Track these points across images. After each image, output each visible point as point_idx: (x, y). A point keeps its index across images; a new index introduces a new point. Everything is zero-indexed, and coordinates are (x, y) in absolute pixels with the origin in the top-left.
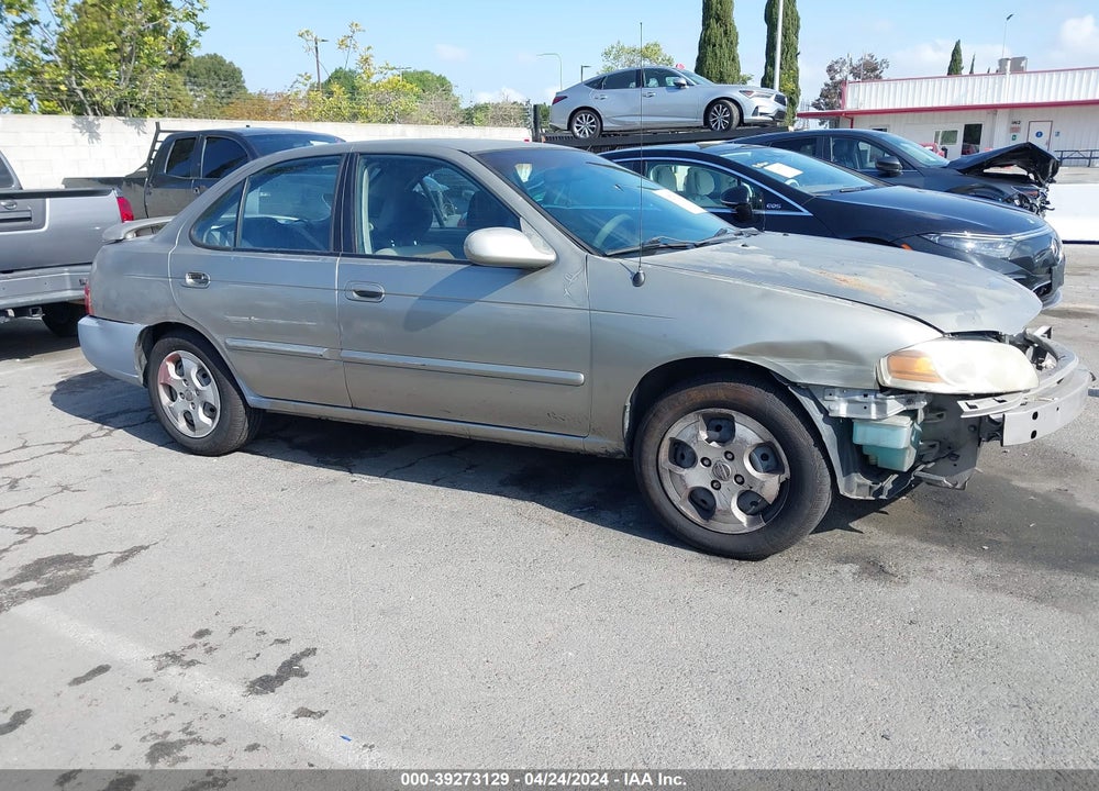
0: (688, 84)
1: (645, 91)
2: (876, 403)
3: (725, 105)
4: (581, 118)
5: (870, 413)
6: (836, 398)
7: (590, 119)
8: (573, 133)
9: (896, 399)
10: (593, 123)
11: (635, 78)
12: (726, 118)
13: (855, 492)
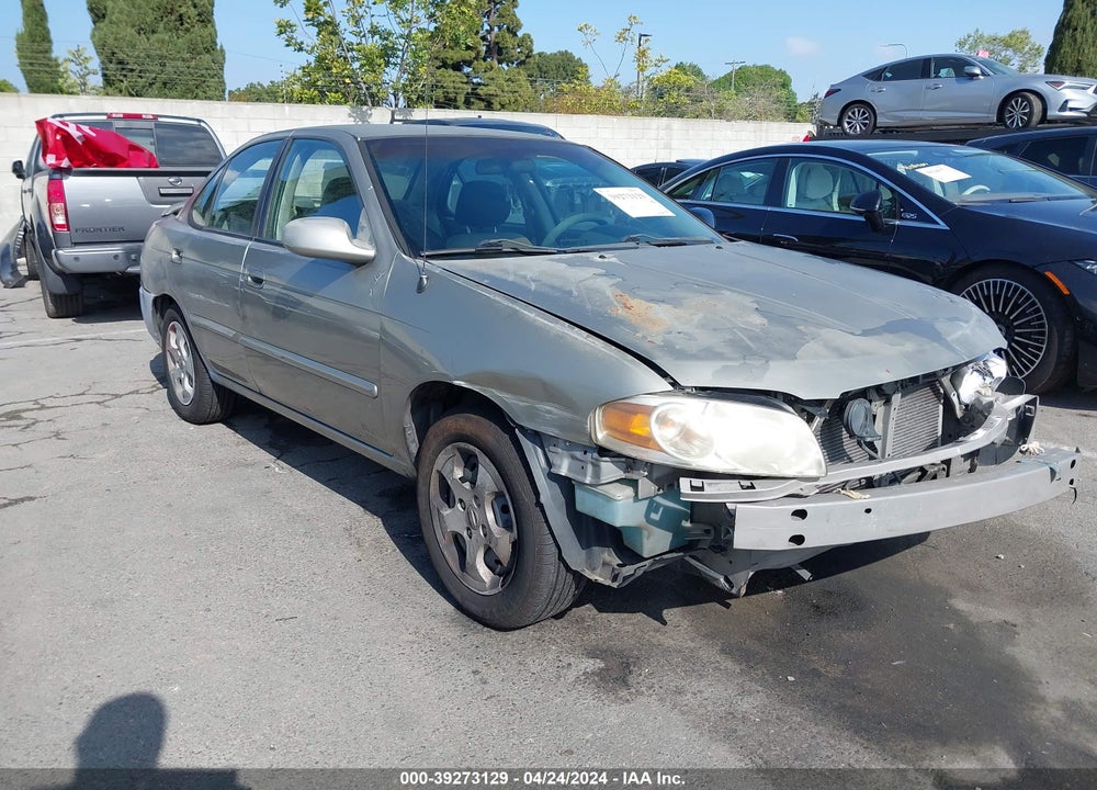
0: (983, 74)
1: (931, 82)
2: (592, 463)
3: (1025, 98)
4: (853, 113)
5: (585, 476)
6: (559, 450)
7: (864, 113)
8: (843, 129)
9: (612, 462)
10: (866, 118)
11: (921, 68)
12: (1025, 114)
13: (598, 571)
